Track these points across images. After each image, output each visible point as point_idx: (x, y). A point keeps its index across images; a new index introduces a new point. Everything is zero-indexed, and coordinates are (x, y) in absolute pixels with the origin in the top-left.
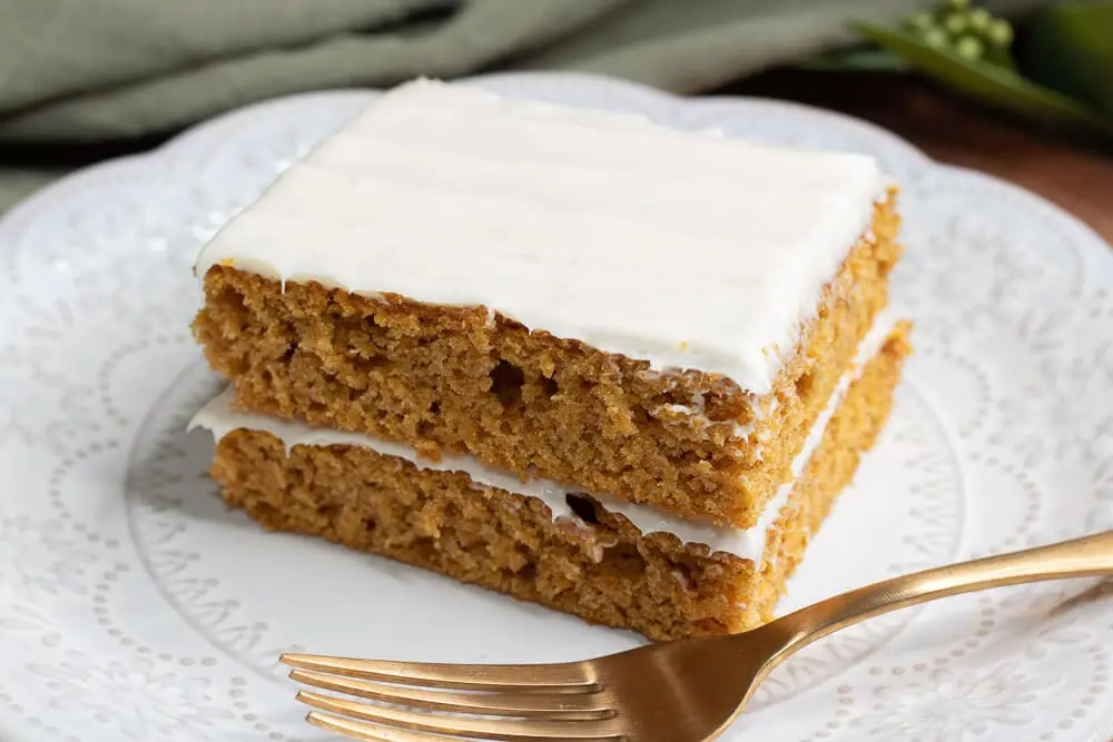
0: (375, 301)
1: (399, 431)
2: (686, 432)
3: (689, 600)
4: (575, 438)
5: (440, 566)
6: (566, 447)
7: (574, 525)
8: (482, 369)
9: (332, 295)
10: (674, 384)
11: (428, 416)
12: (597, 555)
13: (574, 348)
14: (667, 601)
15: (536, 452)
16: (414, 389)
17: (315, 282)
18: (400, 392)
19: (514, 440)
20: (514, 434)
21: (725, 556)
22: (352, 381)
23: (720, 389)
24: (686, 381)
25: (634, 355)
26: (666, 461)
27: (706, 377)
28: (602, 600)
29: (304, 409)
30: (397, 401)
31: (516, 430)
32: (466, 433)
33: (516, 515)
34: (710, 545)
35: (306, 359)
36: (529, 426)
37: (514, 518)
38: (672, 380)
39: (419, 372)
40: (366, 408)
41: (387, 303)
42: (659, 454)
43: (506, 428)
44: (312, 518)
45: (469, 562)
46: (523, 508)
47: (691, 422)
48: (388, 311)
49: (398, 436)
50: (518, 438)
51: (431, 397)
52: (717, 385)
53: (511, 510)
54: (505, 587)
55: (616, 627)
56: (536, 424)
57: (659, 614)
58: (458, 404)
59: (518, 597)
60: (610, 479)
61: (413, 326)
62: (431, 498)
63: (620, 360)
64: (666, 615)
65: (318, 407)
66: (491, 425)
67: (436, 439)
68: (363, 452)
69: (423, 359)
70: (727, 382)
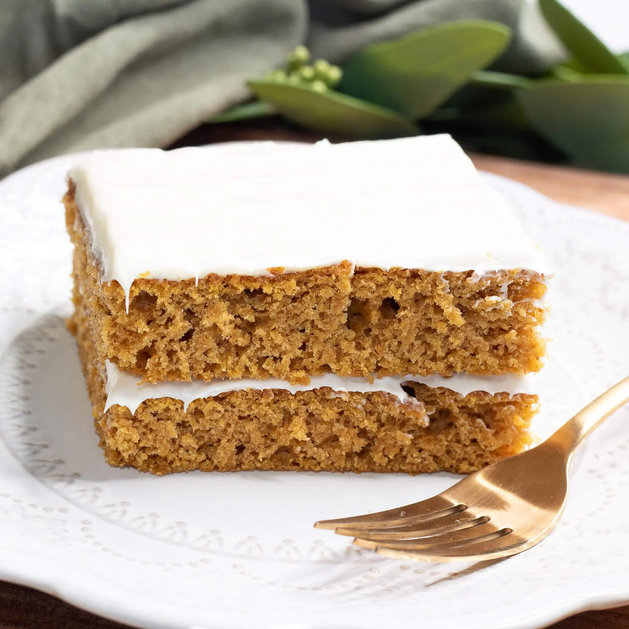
0: (263, 277)
1: (276, 370)
2: (497, 314)
3: (490, 436)
4: (412, 340)
5: (298, 464)
6: (405, 348)
7: (411, 403)
8: (343, 307)
9: (227, 281)
10: (489, 282)
11: (299, 353)
12: (425, 421)
13: (415, 275)
14: (474, 441)
15: (383, 357)
16: (287, 335)
17: (213, 274)
18: (278, 339)
19: (366, 353)
20: (364, 349)
21: (518, 397)
22: (241, 341)
23: (520, 278)
24: (497, 278)
25: (459, 269)
26: (481, 339)
27: (511, 272)
28: (425, 455)
29: (201, 372)
30: (276, 347)
31: (367, 345)
32: (329, 357)
33: (363, 409)
34: (508, 392)
35: (206, 333)
36: (376, 340)
37: (361, 412)
38: (486, 280)
39: (292, 322)
40: (250, 359)
41: (273, 276)
42: (476, 336)
43: (359, 347)
44: (193, 456)
45: (322, 455)
46: (367, 403)
47: (502, 305)
48: (272, 281)
49: (275, 374)
50: (369, 350)
51: (301, 338)
52: (518, 276)
53: (359, 406)
54: (349, 466)
55: (434, 472)
56: (381, 338)
57: (466, 453)
58: (322, 337)
59: (358, 471)
60: (439, 363)
61: (293, 288)
62: (297, 414)
63: (449, 276)
64: (472, 452)
65: (211, 367)
66: (348, 347)
67: (305, 368)
68: (244, 393)
69: (296, 312)
70: (524, 272)
